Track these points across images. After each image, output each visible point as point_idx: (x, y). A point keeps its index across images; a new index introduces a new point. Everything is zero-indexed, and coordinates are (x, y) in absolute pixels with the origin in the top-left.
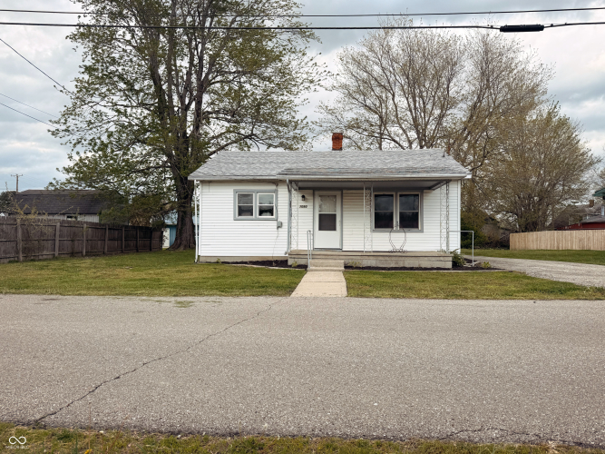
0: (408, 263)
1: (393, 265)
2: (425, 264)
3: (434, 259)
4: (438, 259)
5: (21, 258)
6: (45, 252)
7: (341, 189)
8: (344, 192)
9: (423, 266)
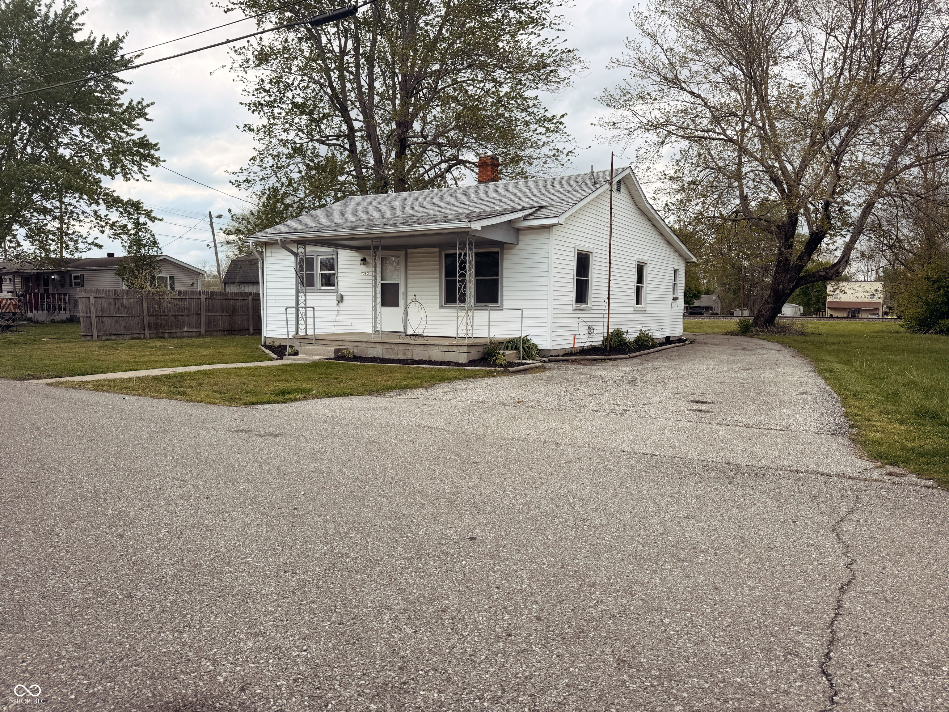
0: (418, 354)
1: (400, 357)
2: (437, 356)
3: (446, 349)
4: (450, 349)
5: (147, 335)
6: (185, 329)
7: (404, 248)
8: (409, 250)
9: (433, 359)
